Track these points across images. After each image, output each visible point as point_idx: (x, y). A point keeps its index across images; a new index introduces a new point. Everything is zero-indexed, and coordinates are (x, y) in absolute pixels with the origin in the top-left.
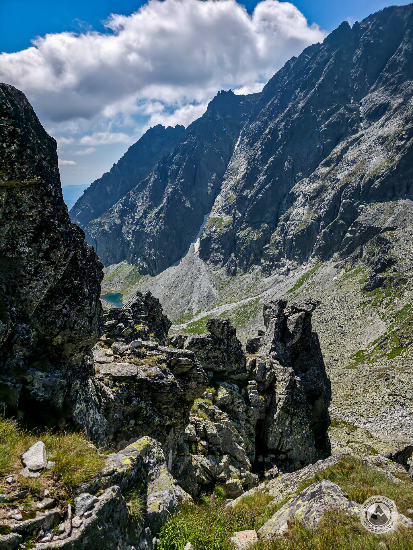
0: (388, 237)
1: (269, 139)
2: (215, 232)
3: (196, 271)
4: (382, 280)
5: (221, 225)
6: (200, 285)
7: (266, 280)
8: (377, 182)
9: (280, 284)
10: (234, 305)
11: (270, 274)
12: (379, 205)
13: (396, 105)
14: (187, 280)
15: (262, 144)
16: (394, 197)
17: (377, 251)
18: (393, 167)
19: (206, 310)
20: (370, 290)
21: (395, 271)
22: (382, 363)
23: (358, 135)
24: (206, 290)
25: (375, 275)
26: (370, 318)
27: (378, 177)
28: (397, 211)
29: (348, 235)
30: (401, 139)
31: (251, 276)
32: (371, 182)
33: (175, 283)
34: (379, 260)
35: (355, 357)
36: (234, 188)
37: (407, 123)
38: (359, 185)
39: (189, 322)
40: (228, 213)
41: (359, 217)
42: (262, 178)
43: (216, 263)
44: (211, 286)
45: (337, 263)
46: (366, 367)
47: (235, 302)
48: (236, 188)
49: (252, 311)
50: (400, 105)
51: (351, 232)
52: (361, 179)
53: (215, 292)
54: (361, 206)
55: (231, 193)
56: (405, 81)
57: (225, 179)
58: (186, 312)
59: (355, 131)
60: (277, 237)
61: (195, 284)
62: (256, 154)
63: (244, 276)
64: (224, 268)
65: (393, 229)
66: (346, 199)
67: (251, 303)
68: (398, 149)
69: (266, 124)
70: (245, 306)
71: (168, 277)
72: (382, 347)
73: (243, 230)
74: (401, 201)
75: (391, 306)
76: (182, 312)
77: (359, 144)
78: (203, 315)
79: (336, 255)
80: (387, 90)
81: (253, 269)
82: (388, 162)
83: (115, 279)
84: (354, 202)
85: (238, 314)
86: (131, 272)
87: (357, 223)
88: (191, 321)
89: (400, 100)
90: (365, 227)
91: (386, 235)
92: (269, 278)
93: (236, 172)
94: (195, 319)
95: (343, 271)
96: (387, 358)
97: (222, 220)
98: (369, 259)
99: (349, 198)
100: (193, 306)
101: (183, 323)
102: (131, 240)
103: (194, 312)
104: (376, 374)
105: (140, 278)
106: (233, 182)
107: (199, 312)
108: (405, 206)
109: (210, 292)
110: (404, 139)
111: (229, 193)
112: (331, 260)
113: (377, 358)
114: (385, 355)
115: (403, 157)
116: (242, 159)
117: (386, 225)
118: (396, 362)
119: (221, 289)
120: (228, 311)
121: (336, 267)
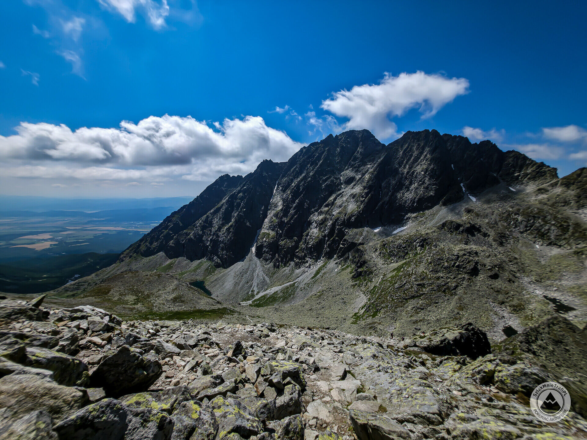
0: (362, 249)
1: (295, 190)
2: (265, 241)
3: (254, 266)
4: (361, 272)
5: (269, 237)
6: (258, 275)
7: (297, 271)
8: (353, 218)
9: (306, 273)
10: (280, 287)
11: (300, 268)
12: (355, 230)
13: (358, 178)
14: (249, 272)
15: (291, 192)
16: (362, 226)
17: (357, 256)
18: (360, 211)
19: (262, 291)
20: (355, 278)
21: (367, 267)
22: (370, 320)
23: (341, 192)
24: (262, 278)
25: (357, 269)
26: (357, 293)
27: (353, 216)
28: (364, 233)
29: (341, 246)
30: (363, 197)
31: (289, 268)
32: (350, 218)
33: (242, 274)
34: (359, 261)
35: (354, 317)
36: (276, 215)
37: (364, 189)
38: (344, 219)
39: (253, 300)
40: (273, 230)
41: (346, 237)
42: (292, 211)
43: (266, 260)
44: (264, 275)
45: (337, 261)
46: (362, 323)
47: (281, 285)
48: (277, 215)
49: (292, 291)
50: (360, 178)
51: (342, 244)
52: (345, 216)
53: (267, 279)
54: (346, 230)
55: (274, 218)
56: (361, 166)
57: (269, 210)
58: (250, 293)
59: (340, 190)
60: (303, 245)
61: (254, 274)
62: (288, 198)
63: (284, 269)
64: (272, 264)
65: (363, 244)
66: (339, 226)
67: (291, 286)
68: (362, 202)
69: (292, 181)
70: (287, 288)
71: (237, 270)
72: (368, 311)
73: (283, 240)
74: (366, 229)
75: (367, 286)
76: (248, 293)
77: (342, 196)
78: (261, 294)
79: (335, 256)
80: (353, 170)
81: (290, 264)
82: (357, 208)
83: (199, 271)
84: (343, 228)
85: (284, 293)
86: (209, 266)
87: (345, 240)
88: (254, 299)
89: (360, 176)
90: (349, 242)
91: (360, 247)
92: (299, 270)
93: (276, 206)
94: (257, 297)
95: (340, 266)
96: (371, 317)
97: (269, 234)
98: (353, 260)
99: (340, 225)
100: (254, 289)
101: (250, 300)
102: (209, 245)
103: (255, 293)
104: (368, 326)
105: (215, 270)
106: (275, 212)
107: (258, 293)
108: (367, 231)
109: (264, 279)
110: (364, 197)
111: (273, 218)
112: (333, 259)
113: (367, 317)
114: (370, 316)
115: (365, 206)
116: (279, 198)
117: (360, 241)
118: (376, 319)
119: (270, 277)
120: (277, 291)
121: (336, 263)
